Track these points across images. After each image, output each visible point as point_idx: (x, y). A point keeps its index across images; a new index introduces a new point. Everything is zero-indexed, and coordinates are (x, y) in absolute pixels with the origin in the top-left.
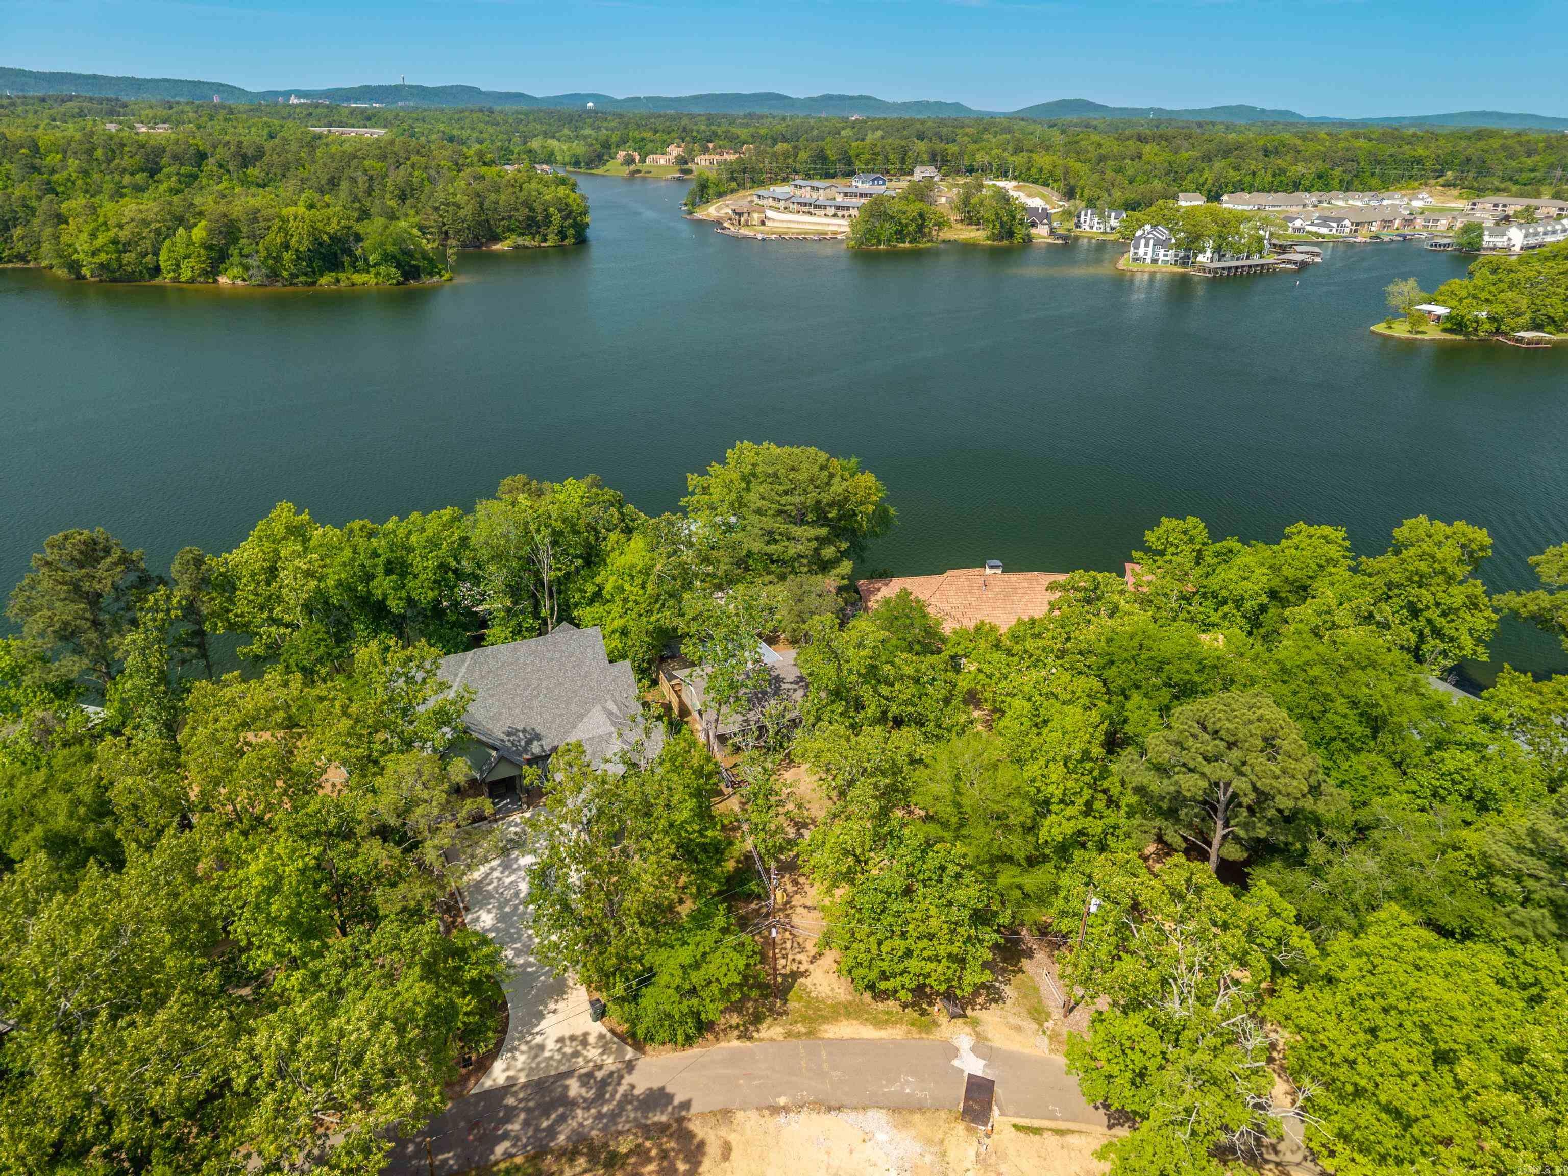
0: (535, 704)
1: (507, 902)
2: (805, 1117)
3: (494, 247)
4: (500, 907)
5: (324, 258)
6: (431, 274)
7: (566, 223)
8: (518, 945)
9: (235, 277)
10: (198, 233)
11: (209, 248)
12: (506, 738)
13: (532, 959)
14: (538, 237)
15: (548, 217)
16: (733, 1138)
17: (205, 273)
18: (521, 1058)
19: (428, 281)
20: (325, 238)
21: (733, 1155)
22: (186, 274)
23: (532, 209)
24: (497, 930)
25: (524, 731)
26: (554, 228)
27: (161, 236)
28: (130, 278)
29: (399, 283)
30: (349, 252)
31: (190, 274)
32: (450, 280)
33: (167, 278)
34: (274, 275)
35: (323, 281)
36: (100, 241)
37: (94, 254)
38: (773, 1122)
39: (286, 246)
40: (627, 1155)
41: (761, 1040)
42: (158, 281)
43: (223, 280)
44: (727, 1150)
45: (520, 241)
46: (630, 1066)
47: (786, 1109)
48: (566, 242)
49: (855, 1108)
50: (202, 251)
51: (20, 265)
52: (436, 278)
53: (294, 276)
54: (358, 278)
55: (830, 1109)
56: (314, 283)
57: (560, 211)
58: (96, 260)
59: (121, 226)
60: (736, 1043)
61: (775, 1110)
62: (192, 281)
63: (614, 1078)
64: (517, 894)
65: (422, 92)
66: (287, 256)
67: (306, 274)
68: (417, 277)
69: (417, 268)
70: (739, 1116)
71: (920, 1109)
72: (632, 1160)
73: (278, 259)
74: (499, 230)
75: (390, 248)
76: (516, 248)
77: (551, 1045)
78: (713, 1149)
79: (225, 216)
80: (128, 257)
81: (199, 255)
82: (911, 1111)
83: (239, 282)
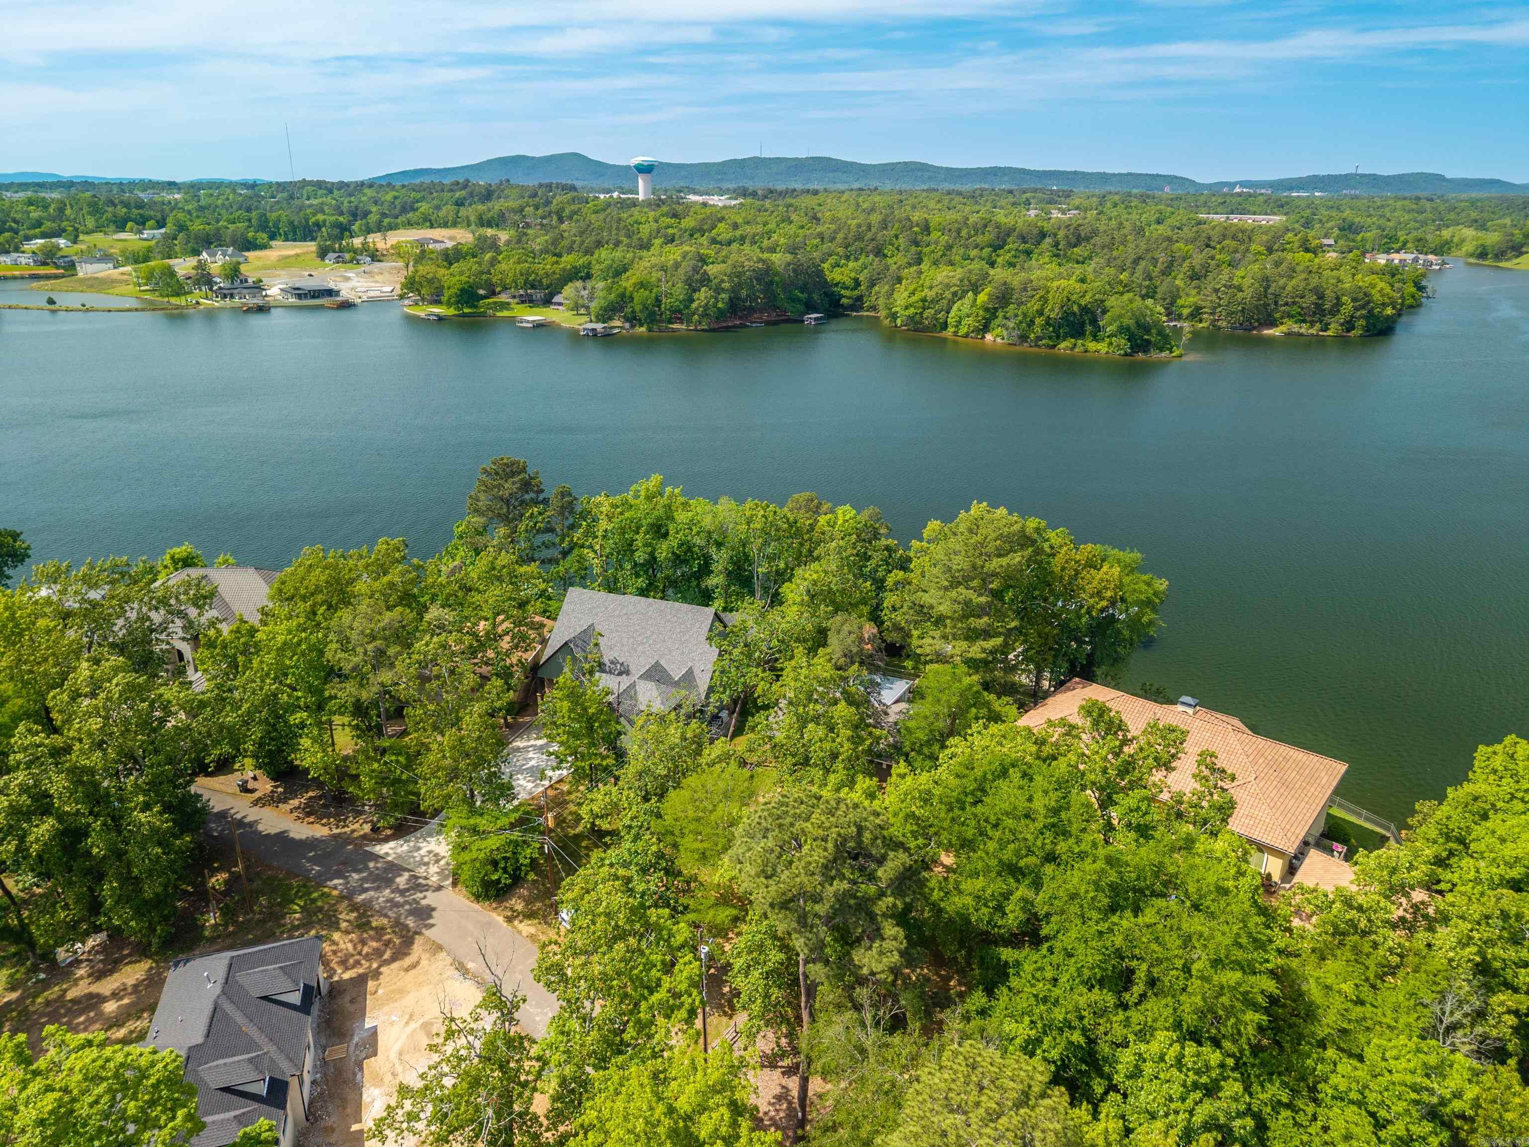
0: (640, 648)
2: (469, 984)
3: (1266, 332)
5: (1070, 324)
6: (1161, 350)
7: (1358, 314)
9: (998, 336)
10: (982, 298)
11: (987, 310)
12: (608, 664)
14: (1318, 326)
15: (1338, 303)
16: (424, 962)
17: (977, 330)
18: (405, 848)
19: (1155, 355)
20: (1075, 308)
21: (411, 972)
22: (963, 330)
23: (1321, 297)
25: (622, 664)
26: (1341, 318)
27: (957, 296)
28: (926, 329)
29: (1126, 354)
30: (1094, 322)
31: (965, 330)
32: (1180, 356)
33: (949, 332)
34: (1024, 338)
35: (1063, 345)
36: (914, 298)
37: (906, 308)
38: (452, 972)
39: (1040, 313)
40: (372, 928)
41: (515, 928)
42: (944, 334)
43: (989, 337)
44: (412, 967)
45: (1296, 328)
46: (439, 888)
47: (466, 972)
48: (1352, 334)
50: (981, 312)
51: (872, 314)
52: (1166, 354)
53: (1039, 338)
54: (1092, 346)
56: (1054, 346)
57: (1354, 300)
58: (907, 313)
59: (931, 288)
60: (501, 919)
61: (460, 968)
62: (966, 336)
63: (425, 888)
65: (1374, 180)
66: (1039, 321)
67: (1050, 338)
68: (1146, 351)
69: (1148, 342)
70: (442, 955)
72: (372, 933)
73: (1032, 322)
74: (1277, 315)
75: (1126, 321)
76: (1289, 334)
77: (423, 852)
78: (407, 961)
79: (1005, 283)
80: (929, 313)
81: (977, 316)
83: (999, 340)
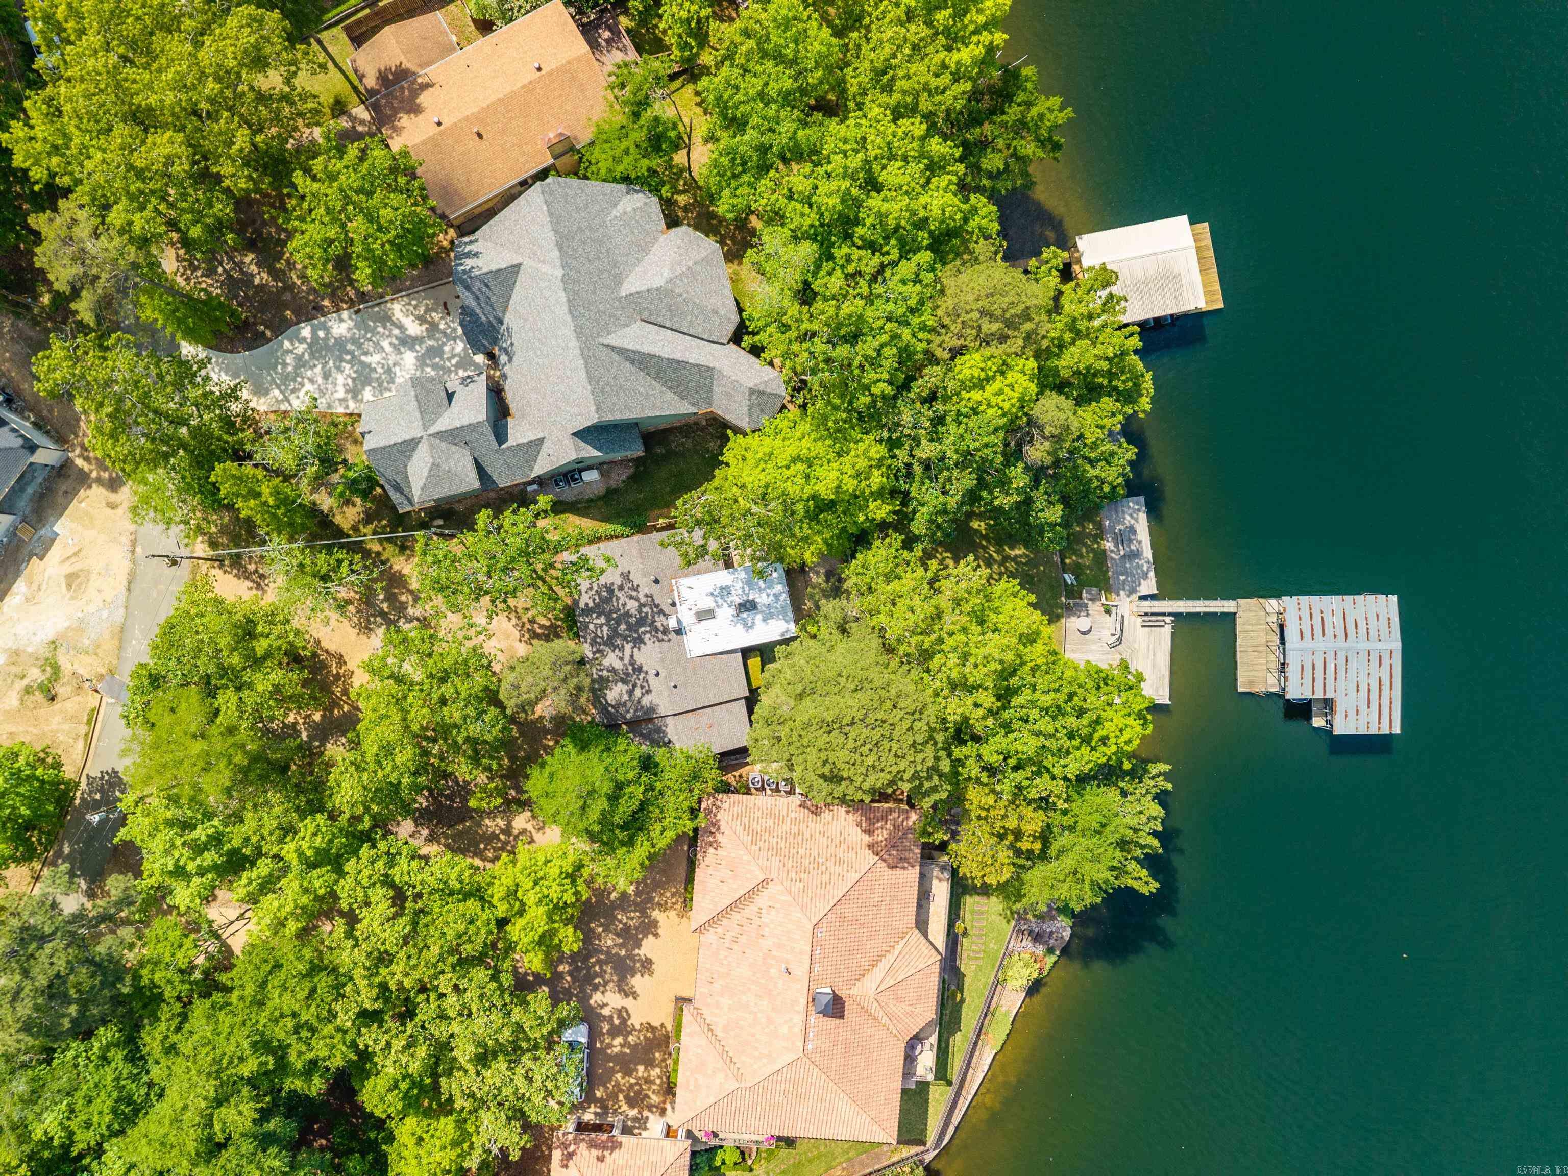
1: (360, 346)
2: (126, 566)
4: (354, 341)
8: (307, 357)
13: (290, 369)
16: (120, 511)
21: (109, 510)
24: (326, 339)
38: (126, 541)
44: (112, 506)
47: (133, 552)
49: (127, 601)
55: (130, 583)
61: (134, 543)
64: (366, 354)
71: (120, 647)
78: (113, 497)
82: (121, 640)
